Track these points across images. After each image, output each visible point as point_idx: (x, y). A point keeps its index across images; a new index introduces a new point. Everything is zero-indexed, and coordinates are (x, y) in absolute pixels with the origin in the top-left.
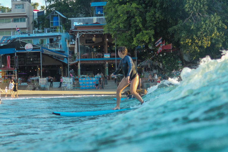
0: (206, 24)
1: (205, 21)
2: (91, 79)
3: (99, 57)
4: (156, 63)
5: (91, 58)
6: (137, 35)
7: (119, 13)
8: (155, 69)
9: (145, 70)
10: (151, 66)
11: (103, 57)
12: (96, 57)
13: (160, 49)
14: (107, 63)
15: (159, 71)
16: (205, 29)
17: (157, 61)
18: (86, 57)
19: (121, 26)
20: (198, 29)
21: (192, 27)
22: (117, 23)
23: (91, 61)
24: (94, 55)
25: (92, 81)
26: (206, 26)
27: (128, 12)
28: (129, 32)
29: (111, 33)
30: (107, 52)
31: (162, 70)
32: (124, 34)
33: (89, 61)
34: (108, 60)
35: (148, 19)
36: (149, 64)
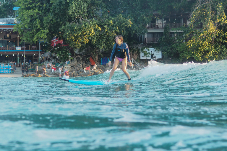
0: (86, 26)
1: (85, 24)
2: (5, 65)
3: (13, 49)
4: (54, 55)
5: (6, 50)
6: (37, 33)
7: (24, 16)
8: (54, 59)
9: (46, 60)
10: (50, 57)
11: (16, 49)
12: (11, 49)
13: (55, 44)
14: (18, 54)
15: (56, 61)
16: (85, 29)
17: (54, 53)
18: (3, 49)
19: (26, 26)
20: (80, 29)
21: (76, 28)
22: (23, 24)
23: (6, 52)
24: (8, 48)
25: (6, 67)
26: (86, 27)
27: (32, 16)
28: (32, 31)
29: (19, 31)
30: (18, 45)
31: (58, 60)
32: (28, 32)
33: (5, 52)
34: (19, 52)
35: (45, 21)
36: (49, 55)
